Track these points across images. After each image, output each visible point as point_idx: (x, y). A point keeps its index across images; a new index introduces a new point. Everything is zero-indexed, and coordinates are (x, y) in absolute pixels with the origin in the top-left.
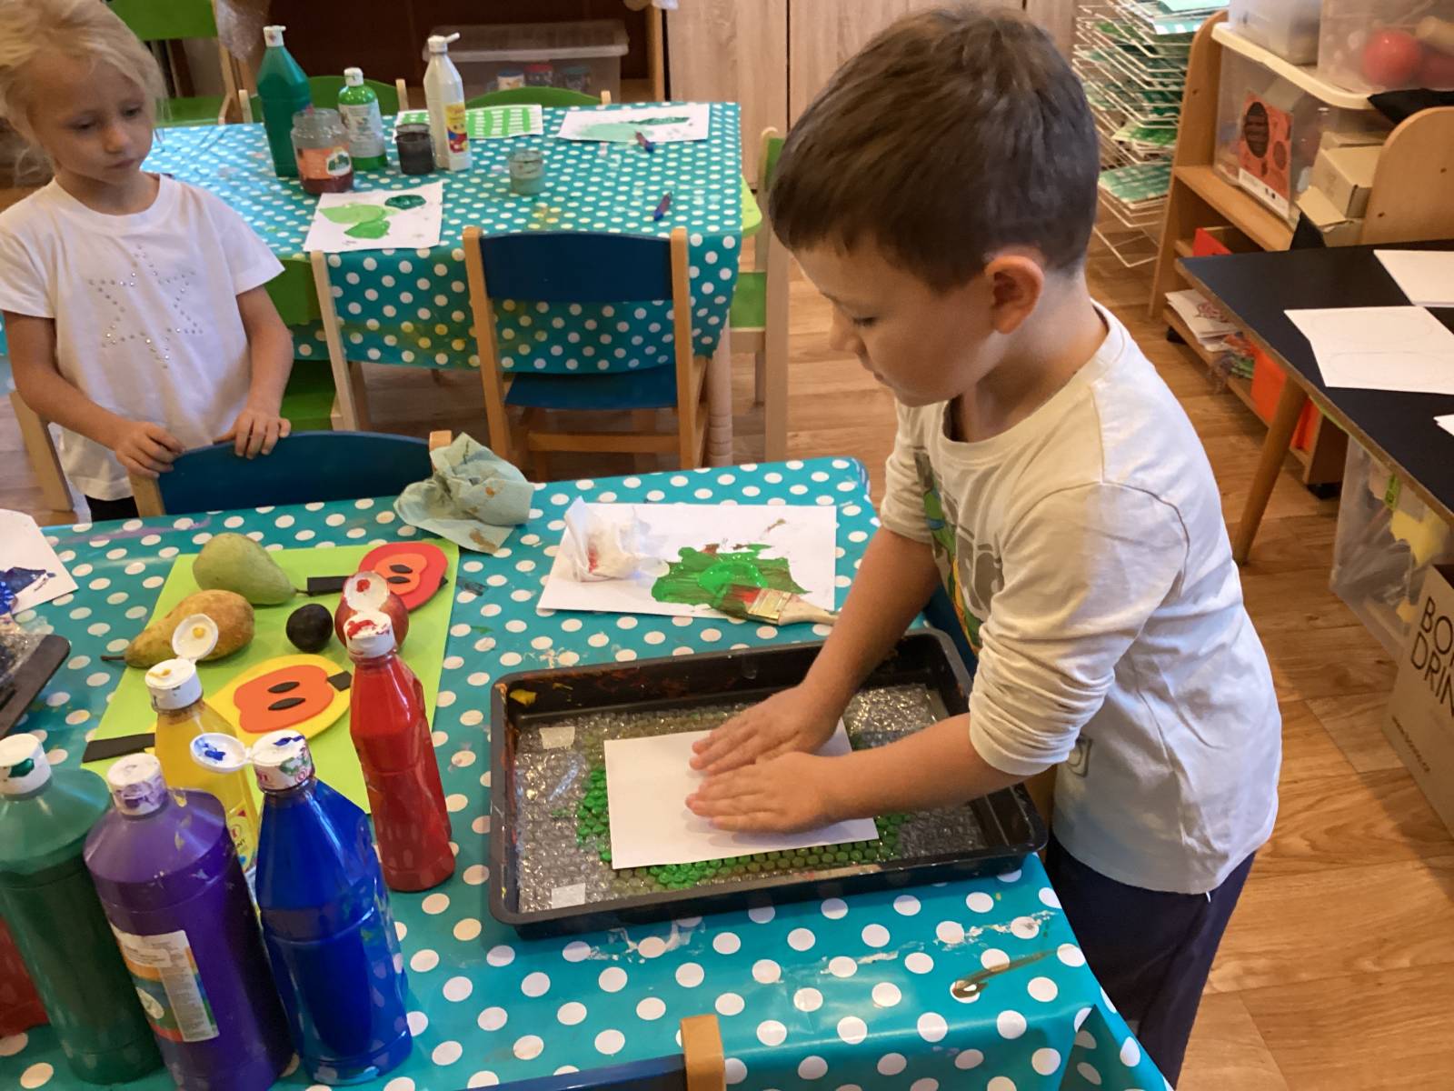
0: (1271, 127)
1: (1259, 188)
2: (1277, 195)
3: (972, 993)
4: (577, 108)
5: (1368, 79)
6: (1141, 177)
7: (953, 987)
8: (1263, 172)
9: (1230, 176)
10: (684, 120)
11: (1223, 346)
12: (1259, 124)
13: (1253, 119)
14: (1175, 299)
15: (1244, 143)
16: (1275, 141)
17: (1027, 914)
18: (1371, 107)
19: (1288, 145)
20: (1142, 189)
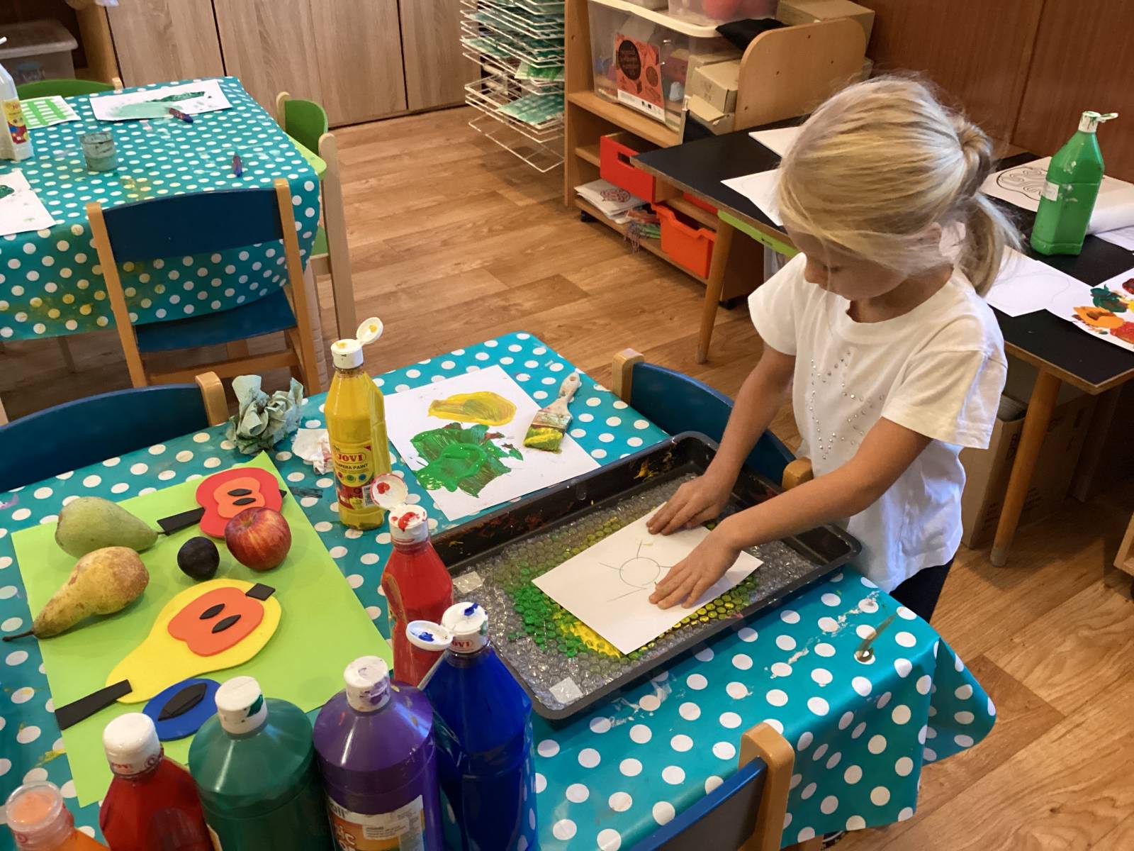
0: (641, 57)
1: (636, 102)
2: (652, 105)
3: (869, 658)
4: (96, 95)
5: (711, 17)
6: (534, 105)
7: (856, 657)
8: (639, 91)
9: (611, 96)
10: (201, 94)
11: (627, 218)
12: (631, 56)
13: (623, 52)
14: (583, 190)
15: (620, 70)
16: (646, 67)
17: (865, 597)
18: (719, 35)
19: (657, 69)
20: (541, 114)
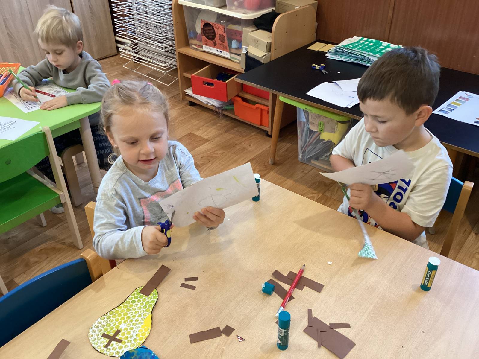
0: (216, 30)
1: (214, 50)
8: (215, 45)
12: (210, 30)
14: (188, 91)
15: (204, 37)
19: (225, 35)
